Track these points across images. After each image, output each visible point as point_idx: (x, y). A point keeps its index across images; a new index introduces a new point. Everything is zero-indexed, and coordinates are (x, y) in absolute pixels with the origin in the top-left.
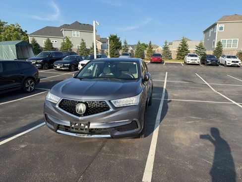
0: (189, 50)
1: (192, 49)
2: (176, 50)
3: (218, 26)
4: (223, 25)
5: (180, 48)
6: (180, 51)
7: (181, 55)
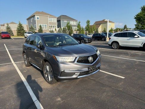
0: (24, 30)
1: (26, 29)
2: (16, 29)
3: (36, 17)
4: (39, 17)
5: (18, 28)
6: (19, 30)
7: (20, 33)
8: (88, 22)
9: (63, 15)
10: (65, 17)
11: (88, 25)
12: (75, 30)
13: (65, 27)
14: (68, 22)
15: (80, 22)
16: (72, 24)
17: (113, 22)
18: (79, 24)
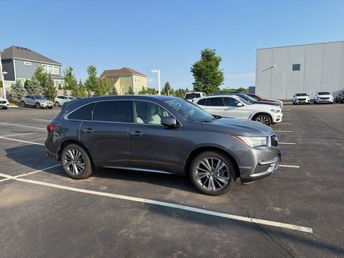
8: (92, 70)
9: (18, 48)
10: (26, 53)
11: (92, 79)
12: (60, 88)
13: (33, 78)
14: (39, 65)
15: (71, 69)
16: (54, 73)
17: (144, 76)
18: (70, 74)
